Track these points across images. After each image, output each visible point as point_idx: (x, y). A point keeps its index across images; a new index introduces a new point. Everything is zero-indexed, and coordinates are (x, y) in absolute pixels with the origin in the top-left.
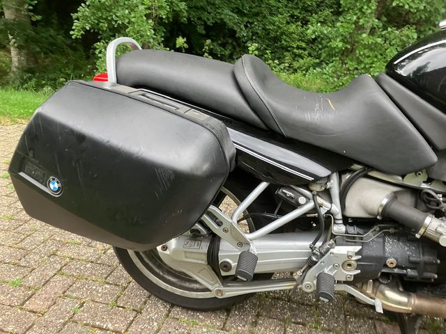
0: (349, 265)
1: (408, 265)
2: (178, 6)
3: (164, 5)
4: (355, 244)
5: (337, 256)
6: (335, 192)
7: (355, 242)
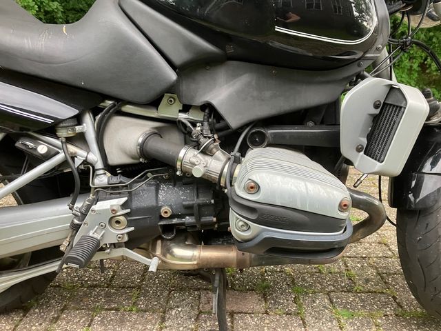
0: (118, 222)
1: (183, 211)
2: (50, 6)
3: (32, 4)
4: (120, 195)
5: (100, 213)
6: (91, 136)
7: (120, 193)
